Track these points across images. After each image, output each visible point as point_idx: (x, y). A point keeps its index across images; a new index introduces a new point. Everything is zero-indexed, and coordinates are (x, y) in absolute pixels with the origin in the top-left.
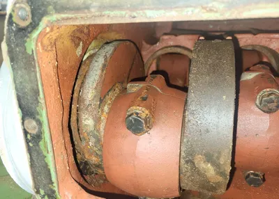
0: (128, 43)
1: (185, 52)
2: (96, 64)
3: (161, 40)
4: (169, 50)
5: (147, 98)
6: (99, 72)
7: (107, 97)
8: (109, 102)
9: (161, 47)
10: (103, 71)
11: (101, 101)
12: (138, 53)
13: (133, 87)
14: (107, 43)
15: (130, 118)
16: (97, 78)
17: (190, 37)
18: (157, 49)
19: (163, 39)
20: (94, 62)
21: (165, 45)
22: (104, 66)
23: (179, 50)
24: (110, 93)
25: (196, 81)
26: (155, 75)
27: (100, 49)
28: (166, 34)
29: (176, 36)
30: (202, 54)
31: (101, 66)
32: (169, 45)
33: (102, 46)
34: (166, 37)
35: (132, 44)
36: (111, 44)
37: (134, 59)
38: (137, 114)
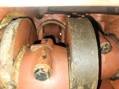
0: (27, 19)
1: (58, 23)
2: (7, 35)
3: (44, 17)
4: (49, 22)
5: (46, 56)
6: (10, 41)
7: (18, 56)
8: (20, 59)
9: (44, 21)
10: (13, 39)
11: (14, 60)
12: (33, 25)
13: (35, 48)
14: (14, 20)
15: (38, 73)
16: (9, 45)
17: (60, 15)
18: (43, 21)
19: (45, 16)
20: (5, 33)
21: (46, 19)
22: (13, 36)
23: (54, 22)
24: (20, 54)
25: (75, 43)
26: (47, 39)
27: (9, 24)
28: (46, 13)
29: (52, 14)
30: (75, 26)
31: (11, 36)
32: (48, 19)
33: (10, 22)
34: (47, 15)
35: (30, 20)
36: (16, 21)
37: (31, 28)
38: (42, 69)
